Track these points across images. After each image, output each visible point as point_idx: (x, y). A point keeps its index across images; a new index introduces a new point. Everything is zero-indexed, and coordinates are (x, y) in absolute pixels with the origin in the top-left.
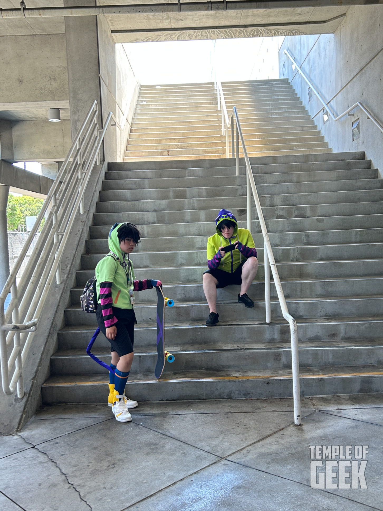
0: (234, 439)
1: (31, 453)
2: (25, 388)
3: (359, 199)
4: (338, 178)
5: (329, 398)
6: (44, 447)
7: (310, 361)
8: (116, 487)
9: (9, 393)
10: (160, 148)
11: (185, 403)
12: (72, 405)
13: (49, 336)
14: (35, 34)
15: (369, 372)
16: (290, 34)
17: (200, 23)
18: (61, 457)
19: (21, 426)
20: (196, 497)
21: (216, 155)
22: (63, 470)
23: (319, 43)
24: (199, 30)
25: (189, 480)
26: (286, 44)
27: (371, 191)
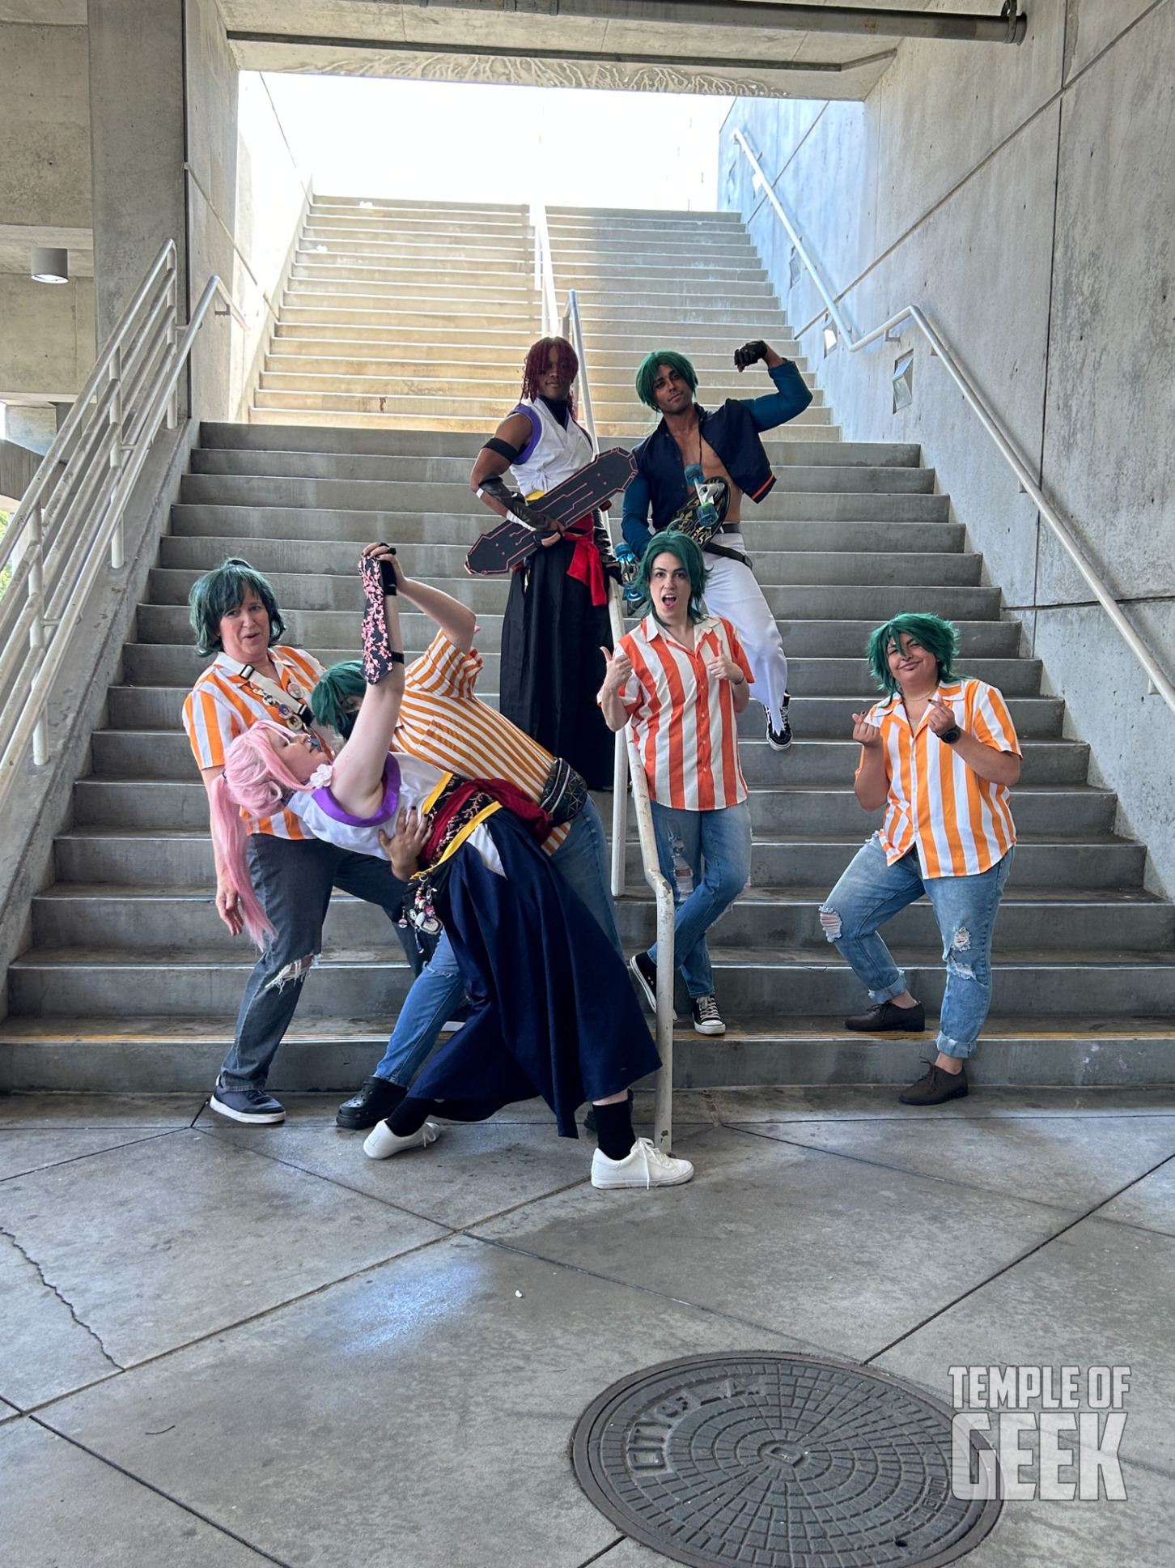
0: (494, 1187)
3: (890, 576)
4: (843, 516)
5: (754, 1094)
8: (170, 1295)
10: (359, 388)
12: (66, 1095)
13: (5, 906)
16: (744, 92)
18: (28, 1222)
20: (376, 1317)
22: (30, 1254)
23: (825, 124)
24: (486, 57)
25: (363, 1280)
26: (740, 112)
27: (923, 557)
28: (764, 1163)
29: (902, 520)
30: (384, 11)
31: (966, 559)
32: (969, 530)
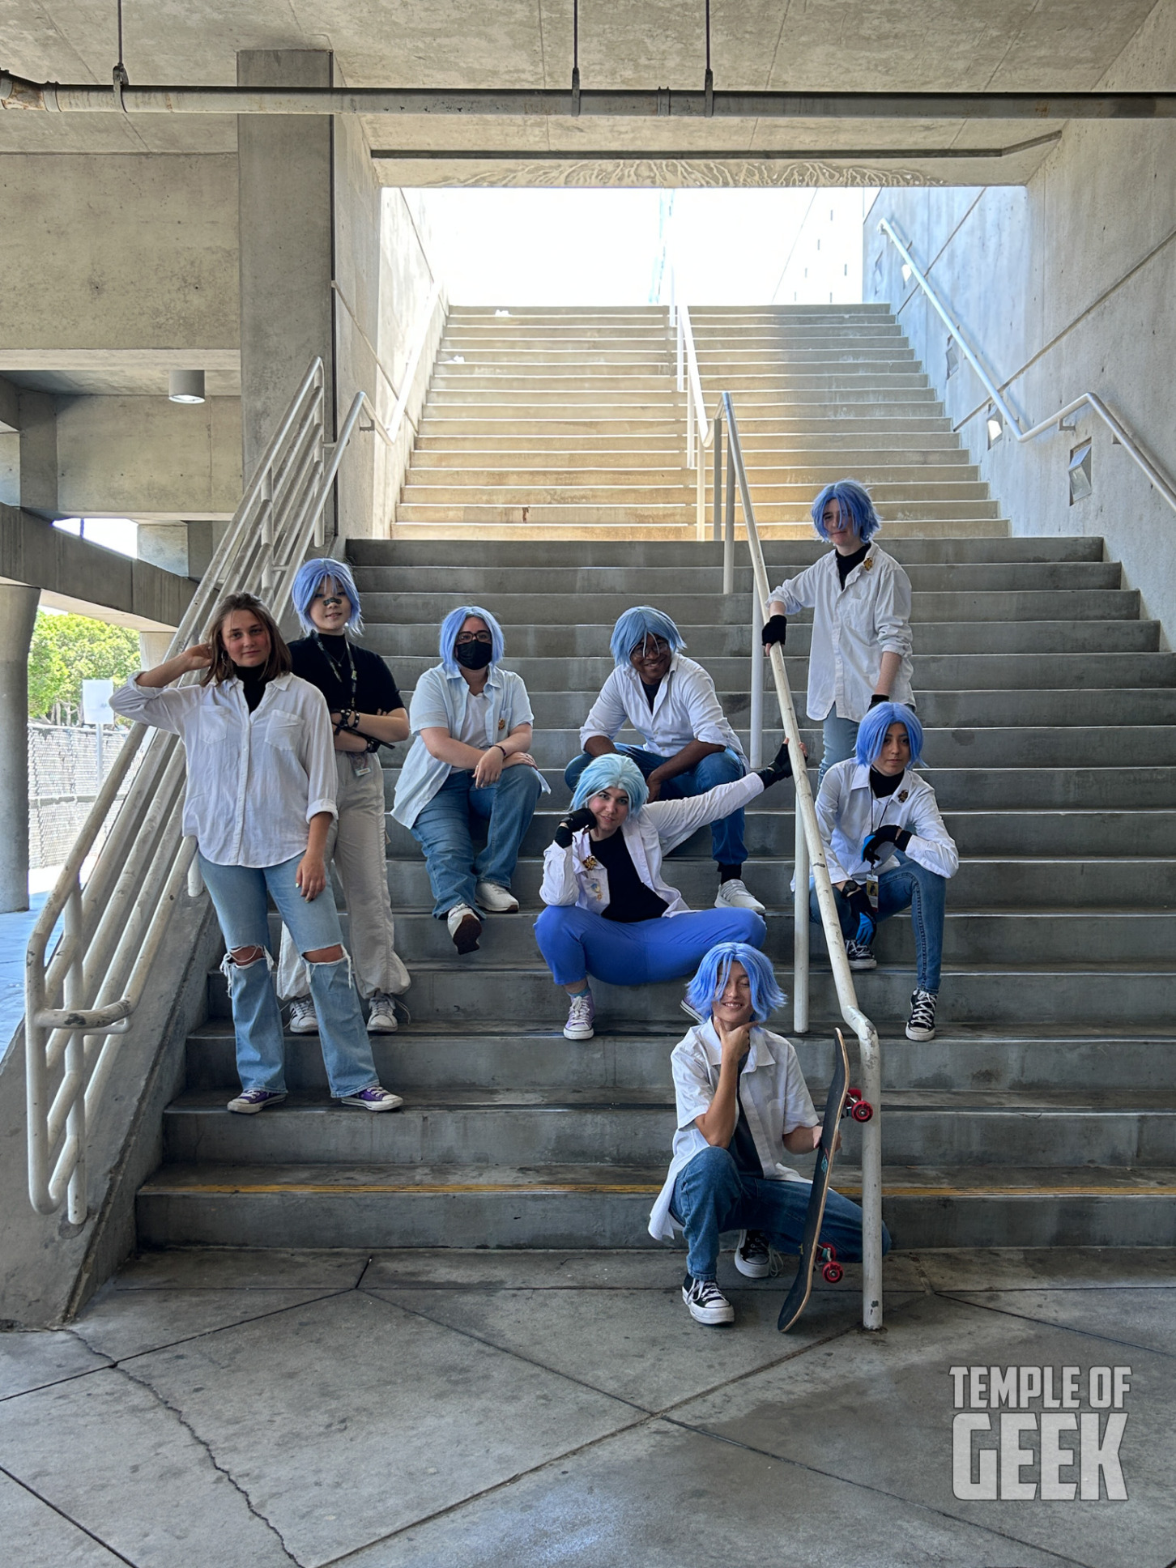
0: (689, 1364)
1: (106, 1382)
2: (90, 1198)
3: (1080, 678)
4: (1024, 616)
5: (968, 1257)
6: (142, 1367)
7: (917, 1147)
8: (351, 1484)
9: (48, 1208)
10: (501, 498)
11: (548, 1257)
12: (224, 1250)
13: (161, 1047)
14: (145, 150)
15: (1083, 1184)
16: (898, 182)
17: (634, 139)
18: (193, 1396)
19: (76, 1305)
20: (576, 1516)
21: (665, 528)
22: (199, 1433)
23: (982, 210)
24: (631, 161)
25: (557, 1471)
26: (887, 202)
27: (1116, 657)
28: (989, 1339)
29: (1088, 618)
30: (529, 123)
31: (1163, 658)
32: (1164, 626)
